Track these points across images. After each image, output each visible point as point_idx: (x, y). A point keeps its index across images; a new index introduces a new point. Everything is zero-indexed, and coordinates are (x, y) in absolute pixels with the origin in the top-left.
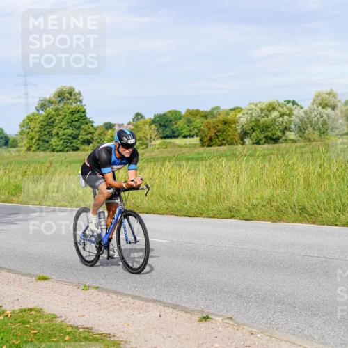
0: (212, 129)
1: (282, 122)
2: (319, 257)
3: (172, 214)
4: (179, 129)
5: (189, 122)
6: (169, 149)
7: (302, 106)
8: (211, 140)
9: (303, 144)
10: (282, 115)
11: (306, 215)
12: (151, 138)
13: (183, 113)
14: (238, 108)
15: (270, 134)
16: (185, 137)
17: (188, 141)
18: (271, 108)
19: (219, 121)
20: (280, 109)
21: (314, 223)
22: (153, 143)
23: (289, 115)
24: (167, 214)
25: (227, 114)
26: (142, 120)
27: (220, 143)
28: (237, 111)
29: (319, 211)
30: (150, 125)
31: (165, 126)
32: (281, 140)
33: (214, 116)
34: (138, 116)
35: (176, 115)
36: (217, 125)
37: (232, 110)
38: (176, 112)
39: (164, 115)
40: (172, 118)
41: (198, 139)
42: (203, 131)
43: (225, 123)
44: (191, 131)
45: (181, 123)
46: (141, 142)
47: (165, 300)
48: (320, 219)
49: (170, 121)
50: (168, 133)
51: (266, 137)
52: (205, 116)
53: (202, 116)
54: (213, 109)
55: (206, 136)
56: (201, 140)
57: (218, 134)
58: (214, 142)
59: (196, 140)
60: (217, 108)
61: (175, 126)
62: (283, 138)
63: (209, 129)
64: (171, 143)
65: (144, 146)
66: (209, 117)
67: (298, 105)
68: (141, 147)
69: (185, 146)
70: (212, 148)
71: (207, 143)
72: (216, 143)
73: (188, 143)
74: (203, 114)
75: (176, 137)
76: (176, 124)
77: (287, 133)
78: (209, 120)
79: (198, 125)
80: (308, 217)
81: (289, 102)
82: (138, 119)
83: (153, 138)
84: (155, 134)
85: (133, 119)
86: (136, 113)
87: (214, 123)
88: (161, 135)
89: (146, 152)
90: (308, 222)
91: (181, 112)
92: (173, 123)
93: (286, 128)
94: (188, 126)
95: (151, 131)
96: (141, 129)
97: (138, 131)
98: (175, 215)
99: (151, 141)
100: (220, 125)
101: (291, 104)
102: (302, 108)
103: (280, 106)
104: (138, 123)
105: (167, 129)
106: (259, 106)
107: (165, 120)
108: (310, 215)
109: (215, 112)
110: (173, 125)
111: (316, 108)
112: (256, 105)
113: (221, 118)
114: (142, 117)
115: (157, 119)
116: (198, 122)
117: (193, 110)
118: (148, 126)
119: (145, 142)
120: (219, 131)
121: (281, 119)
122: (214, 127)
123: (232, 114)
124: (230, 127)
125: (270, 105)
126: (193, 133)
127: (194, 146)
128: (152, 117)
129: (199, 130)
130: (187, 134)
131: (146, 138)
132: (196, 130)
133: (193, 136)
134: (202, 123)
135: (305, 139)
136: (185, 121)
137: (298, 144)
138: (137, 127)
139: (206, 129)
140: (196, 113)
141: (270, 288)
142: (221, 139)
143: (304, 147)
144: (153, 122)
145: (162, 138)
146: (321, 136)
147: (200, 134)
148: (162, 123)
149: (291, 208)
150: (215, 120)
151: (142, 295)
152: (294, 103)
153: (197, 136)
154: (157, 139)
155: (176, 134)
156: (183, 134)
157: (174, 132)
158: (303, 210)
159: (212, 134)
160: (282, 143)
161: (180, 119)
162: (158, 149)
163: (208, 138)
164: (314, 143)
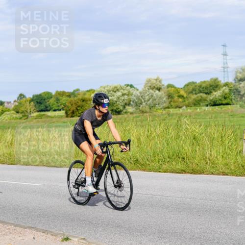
0: (74, 105)
1: (124, 100)
2: (147, 194)
3: (44, 166)
4: (51, 105)
5: (58, 100)
6: (43, 120)
7: (138, 88)
8: (73, 112)
9: (138, 115)
10: (123, 95)
11: (139, 165)
12: (30, 111)
13: (53, 94)
14: (91, 90)
15: (115, 108)
16: (55, 110)
17: (57, 113)
18: (116, 90)
19: (78, 99)
20: (122, 91)
21: (144, 170)
22: (32, 115)
23: (128, 95)
24: (41, 166)
25: (85, 94)
26: (24, 99)
27: (79, 115)
28: (91, 92)
29: (148, 162)
30: (30, 102)
31: (40, 103)
32: (122, 113)
33: (75, 96)
34: (21, 96)
35: (49, 95)
36: (78, 102)
37: (88, 91)
38: (48, 93)
39: (40, 95)
40: (46, 97)
41: (64, 112)
42: (68, 106)
43: (83, 101)
44: (59, 106)
45: (52, 101)
46: (23, 114)
47: (38, 227)
48: (148, 167)
49: (44, 100)
50: (43, 108)
51: (112, 110)
52: (69, 95)
53: (67, 96)
54: (74, 91)
55: (70, 110)
56: (66, 113)
57: (78, 108)
58: (75, 114)
59: (62, 113)
60: (78, 90)
61: (48, 103)
62: (124, 111)
63: (72, 105)
64: (44, 115)
65: (26, 117)
66: (72, 96)
67: (134, 88)
68: (23, 118)
69: (55, 117)
70: (74, 118)
71: (70, 115)
72: (76, 115)
73: (57, 115)
74: (67, 94)
75: (49, 111)
76: (49, 101)
77: (127, 107)
78: (72, 99)
79: (64, 102)
80: (140, 167)
81: (128, 85)
82: (21, 98)
83: (32, 111)
84: (33, 109)
85: (18, 98)
86: (20, 94)
87: (75, 101)
88: (38, 110)
89: (27, 121)
90: (140, 169)
91: (51, 93)
92: (46, 101)
93: (126, 104)
94: (57, 103)
95: (30, 107)
96: (24, 105)
97: (21, 107)
98: (47, 166)
99: (30, 114)
100: (80, 102)
101: (129, 87)
102: (137, 90)
103: (122, 89)
104: (22, 101)
105: (42, 105)
106: (106, 88)
107: (40, 99)
108: (142, 165)
109: (76, 93)
110: (46, 103)
111: (147, 89)
112: (104, 88)
113: (80, 97)
114: (24, 96)
115: (35, 98)
116: (64, 99)
117: (61, 92)
118: (28, 103)
119: (26, 114)
120: (79, 107)
121: (123, 98)
122: (75, 103)
123: (88, 94)
124: (87, 103)
125: (115, 87)
126: (61, 107)
127: (61, 117)
128: (32, 97)
129: (65, 106)
130: (57, 108)
131: (27, 112)
132: (62, 106)
133: (60, 110)
134: (67, 101)
135: (140, 111)
136: (55, 99)
137: (135, 115)
138: (20, 104)
139: (70, 105)
140: (63, 94)
141: (112, 217)
142: (80, 112)
143: (138, 117)
144: (32, 100)
145: (38, 111)
146: (150, 109)
147: (65, 108)
148: (38, 101)
149: (128, 160)
150: (76, 98)
151: (22, 224)
152: (131, 86)
153: (63, 110)
154: (35, 112)
155: (48, 109)
156: (53, 109)
157: (46, 107)
158: (137, 161)
159: (74, 108)
160: (122, 114)
161: (51, 98)
162: (35, 119)
163: (71, 111)
164: (146, 114)
